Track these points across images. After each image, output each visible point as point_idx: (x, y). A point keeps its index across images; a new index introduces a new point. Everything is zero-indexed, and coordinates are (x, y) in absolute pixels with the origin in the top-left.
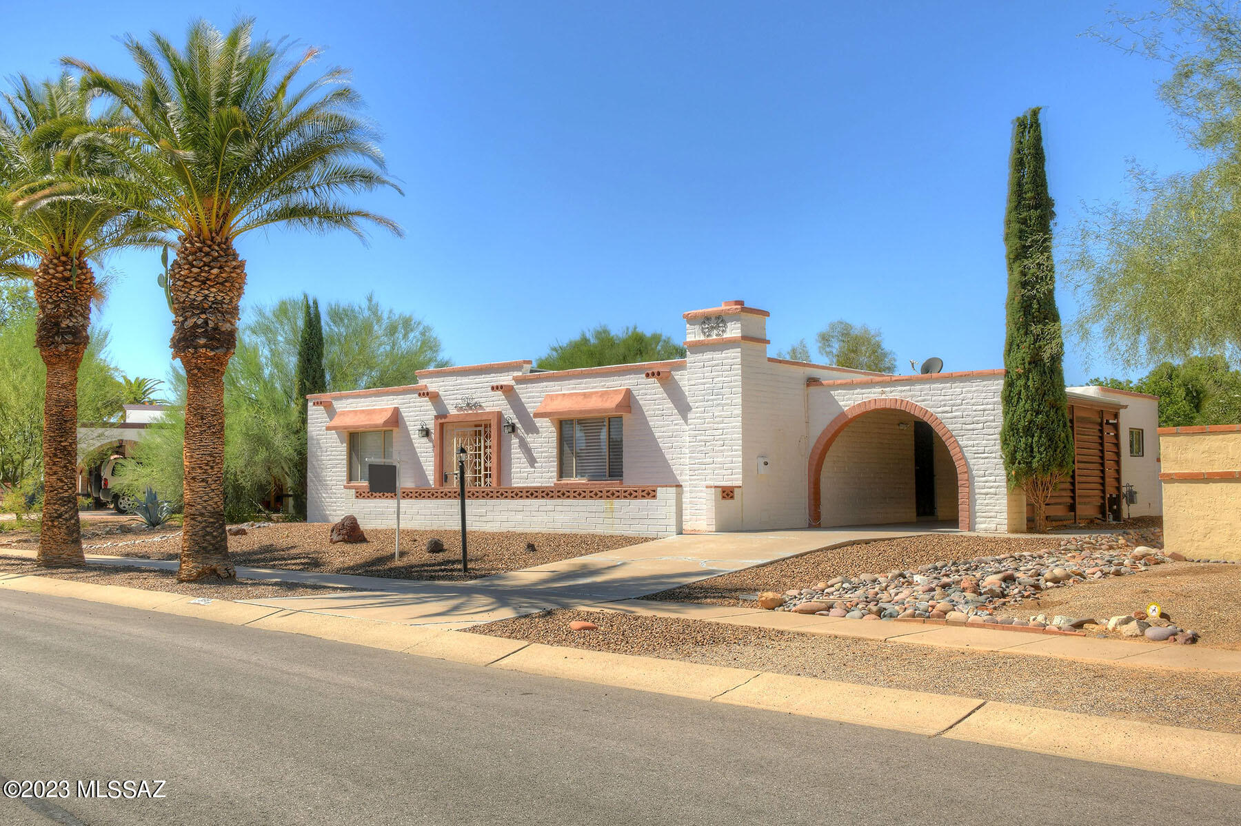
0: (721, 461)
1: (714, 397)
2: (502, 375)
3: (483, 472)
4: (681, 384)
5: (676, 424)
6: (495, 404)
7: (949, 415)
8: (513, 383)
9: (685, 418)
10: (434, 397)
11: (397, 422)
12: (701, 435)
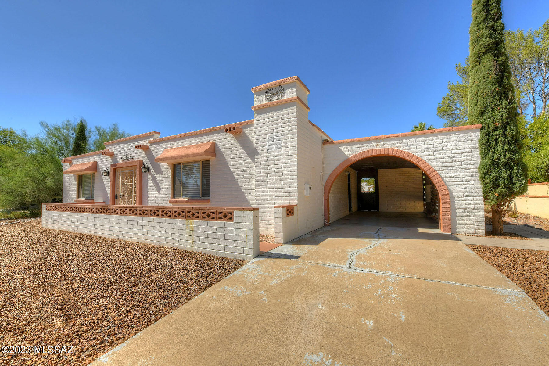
0: (280, 187)
1: (274, 142)
2: (144, 141)
3: (133, 194)
4: (249, 136)
5: (246, 163)
6: (139, 156)
7: (432, 157)
8: (149, 145)
9: (253, 159)
10: (112, 155)
11: (96, 169)
12: (265, 169)
